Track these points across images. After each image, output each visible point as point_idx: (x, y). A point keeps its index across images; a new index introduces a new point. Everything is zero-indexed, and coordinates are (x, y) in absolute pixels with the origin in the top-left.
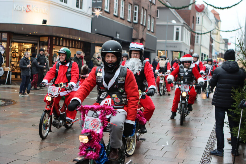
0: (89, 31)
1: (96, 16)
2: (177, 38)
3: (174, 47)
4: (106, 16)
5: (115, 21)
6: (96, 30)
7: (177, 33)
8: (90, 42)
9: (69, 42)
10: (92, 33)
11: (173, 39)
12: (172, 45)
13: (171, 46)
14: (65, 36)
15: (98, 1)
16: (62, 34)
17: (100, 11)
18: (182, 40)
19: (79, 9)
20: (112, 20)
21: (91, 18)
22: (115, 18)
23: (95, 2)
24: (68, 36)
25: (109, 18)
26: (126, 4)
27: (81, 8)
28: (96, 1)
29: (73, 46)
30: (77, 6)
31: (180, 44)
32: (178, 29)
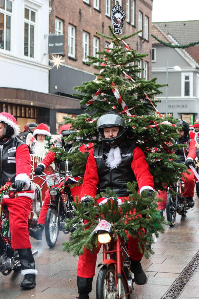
0: (47, 92)
1: (56, 66)
2: (187, 93)
3: (183, 106)
4: (71, 65)
5: (85, 72)
6: (56, 87)
7: (187, 85)
8: (48, 107)
9: (16, 108)
10: (50, 94)
11: (180, 95)
12: (179, 104)
13: (178, 106)
14: (9, 100)
15: (57, 45)
16: (5, 98)
17: (61, 59)
18: (195, 94)
19: (28, 58)
20: (80, 70)
21: (48, 71)
22: (85, 67)
23: (52, 45)
24: (14, 101)
25: (76, 67)
26: (101, 43)
27: (32, 56)
28: (55, 45)
29: (23, 115)
30: (26, 54)
31: (192, 101)
32: (187, 78)
